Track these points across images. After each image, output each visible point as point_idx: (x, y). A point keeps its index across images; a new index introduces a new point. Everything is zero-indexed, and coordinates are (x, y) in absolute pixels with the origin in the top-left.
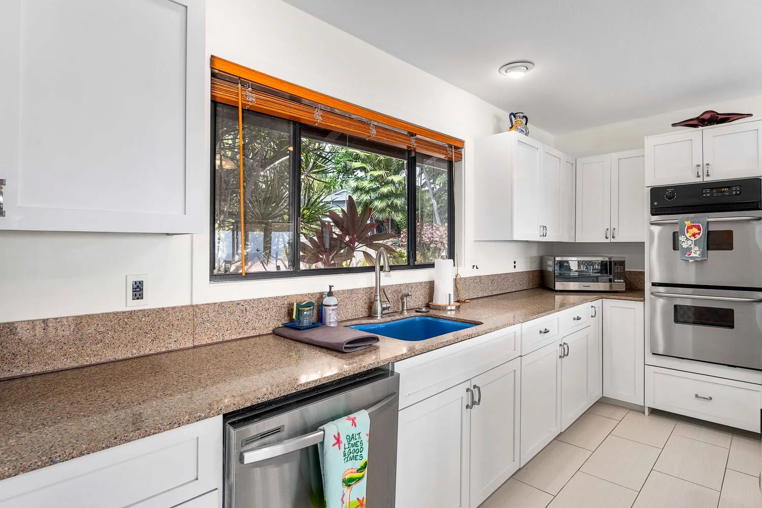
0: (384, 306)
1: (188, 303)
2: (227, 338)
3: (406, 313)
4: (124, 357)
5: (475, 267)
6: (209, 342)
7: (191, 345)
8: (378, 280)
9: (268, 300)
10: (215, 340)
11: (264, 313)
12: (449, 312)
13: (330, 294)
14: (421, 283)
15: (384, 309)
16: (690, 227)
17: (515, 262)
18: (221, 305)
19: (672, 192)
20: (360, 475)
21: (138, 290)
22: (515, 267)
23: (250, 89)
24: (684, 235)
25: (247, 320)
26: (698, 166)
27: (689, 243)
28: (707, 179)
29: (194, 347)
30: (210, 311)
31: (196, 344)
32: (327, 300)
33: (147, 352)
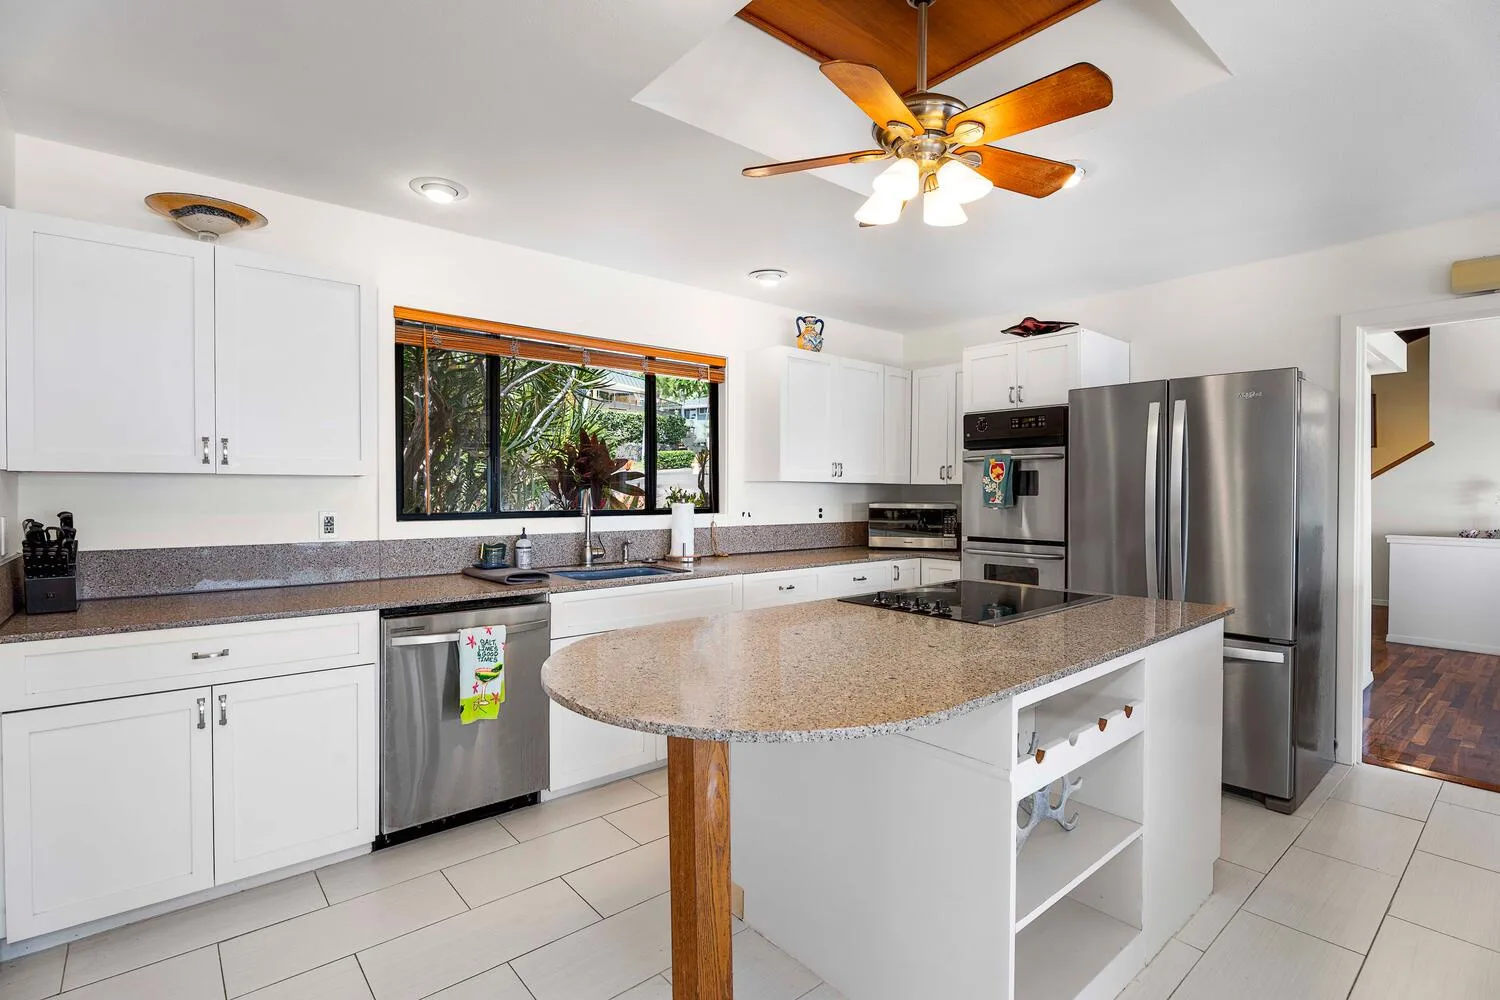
0: (595, 553)
1: (375, 539)
2: (413, 574)
3: (626, 564)
4: (317, 582)
5: (746, 515)
6: (396, 576)
7: (378, 577)
8: (587, 525)
9: (457, 540)
10: (401, 574)
11: (452, 553)
12: (686, 565)
13: (524, 536)
14: (656, 531)
15: (594, 557)
16: (994, 467)
17: (821, 510)
18: (408, 542)
19: (984, 421)
20: (494, 674)
21: (329, 524)
22: (821, 516)
23: (436, 331)
24: (988, 476)
25: (434, 558)
26: (1012, 388)
27: (994, 485)
28: (1021, 406)
29: (381, 579)
30: (397, 547)
31: (383, 576)
32: (521, 543)
33: (337, 580)
